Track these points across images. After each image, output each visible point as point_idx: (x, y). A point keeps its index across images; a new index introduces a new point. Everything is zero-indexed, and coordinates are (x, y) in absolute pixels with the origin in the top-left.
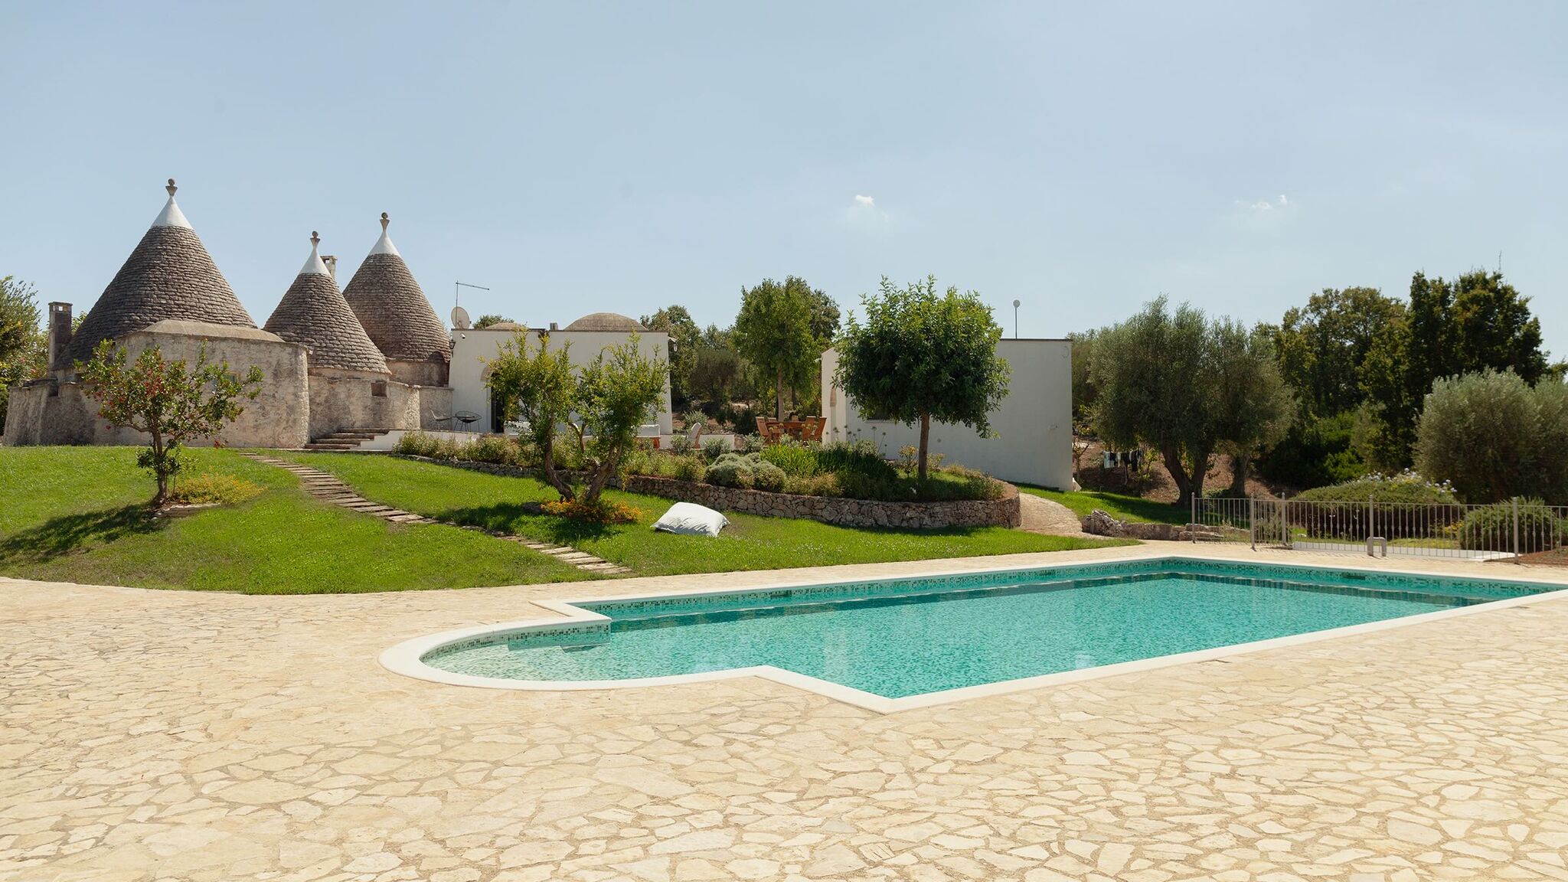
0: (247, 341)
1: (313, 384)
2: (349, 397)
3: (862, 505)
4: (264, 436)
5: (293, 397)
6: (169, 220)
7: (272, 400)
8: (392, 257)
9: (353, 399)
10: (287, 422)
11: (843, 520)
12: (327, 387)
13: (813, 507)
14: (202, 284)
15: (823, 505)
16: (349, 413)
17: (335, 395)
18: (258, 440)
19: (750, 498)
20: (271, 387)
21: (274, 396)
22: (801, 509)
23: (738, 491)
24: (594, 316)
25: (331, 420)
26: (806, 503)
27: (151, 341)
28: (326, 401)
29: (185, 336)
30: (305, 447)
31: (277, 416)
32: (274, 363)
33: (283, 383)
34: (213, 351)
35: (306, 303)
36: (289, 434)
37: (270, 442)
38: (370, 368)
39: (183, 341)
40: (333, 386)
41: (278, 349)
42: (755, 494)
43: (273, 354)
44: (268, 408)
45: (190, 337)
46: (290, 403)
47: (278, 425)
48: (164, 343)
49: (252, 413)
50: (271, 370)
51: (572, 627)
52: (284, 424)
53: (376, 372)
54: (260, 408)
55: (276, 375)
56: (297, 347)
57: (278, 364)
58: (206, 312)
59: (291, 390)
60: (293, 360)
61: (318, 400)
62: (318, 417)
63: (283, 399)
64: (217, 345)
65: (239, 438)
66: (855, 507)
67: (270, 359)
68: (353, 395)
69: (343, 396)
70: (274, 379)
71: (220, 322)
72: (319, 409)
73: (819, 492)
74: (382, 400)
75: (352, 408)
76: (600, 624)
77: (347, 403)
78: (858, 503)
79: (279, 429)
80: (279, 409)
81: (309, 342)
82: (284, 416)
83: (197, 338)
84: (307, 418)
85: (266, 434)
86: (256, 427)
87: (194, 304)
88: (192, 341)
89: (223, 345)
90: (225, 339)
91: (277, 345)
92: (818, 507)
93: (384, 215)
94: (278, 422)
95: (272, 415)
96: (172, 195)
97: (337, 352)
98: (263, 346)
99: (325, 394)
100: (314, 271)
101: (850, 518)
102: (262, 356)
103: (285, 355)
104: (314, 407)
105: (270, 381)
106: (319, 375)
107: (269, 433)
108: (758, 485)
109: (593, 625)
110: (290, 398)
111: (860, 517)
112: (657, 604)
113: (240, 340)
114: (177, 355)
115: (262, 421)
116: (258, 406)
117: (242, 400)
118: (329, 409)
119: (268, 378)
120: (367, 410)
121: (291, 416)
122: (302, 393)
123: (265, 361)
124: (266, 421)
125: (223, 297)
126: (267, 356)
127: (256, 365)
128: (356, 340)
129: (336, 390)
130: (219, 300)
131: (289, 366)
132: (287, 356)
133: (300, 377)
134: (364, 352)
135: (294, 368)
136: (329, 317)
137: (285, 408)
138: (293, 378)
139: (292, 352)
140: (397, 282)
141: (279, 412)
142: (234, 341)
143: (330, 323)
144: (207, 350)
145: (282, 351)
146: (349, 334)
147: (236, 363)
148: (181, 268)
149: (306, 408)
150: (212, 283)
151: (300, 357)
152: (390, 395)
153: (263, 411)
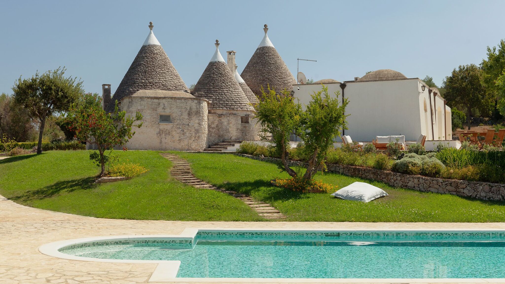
0: (175, 98)
1: (210, 118)
2: (228, 124)
3: (492, 187)
4: (183, 144)
5: (198, 125)
6: (149, 41)
7: (187, 127)
8: (269, 48)
9: (231, 125)
10: (195, 137)
11: (478, 196)
12: (217, 119)
13: (457, 187)
14: (162, 71)
15: (464, 186)
16: (229, 132)
17: (222, 123)
18: (180, 147)
19: (416, 181)
20: (187, 120)
21: (188, 125)
22: (449, 188)
23: (408, 176)
24: (376, 72)
25: (219, 136)
26: (452, 185)
27: (131, 101)
28: (217, 126)
29: (146, 97)
30: (205, 150)
31: (190, 135)
32: (189, 108)
33: (193, 118)
34: (159, 104)
35: (210, 77)
36: (196, 144)
37: (187, 147)
38: (241, 108)
39: (145, 100)
40: (221, 118)
41: (190, 101)
42: (419, 178)
43: (188, 104)
44: (185, 131)
45: (148, 98)
46: (196, 128)
47: (190, 139)
48: (137, 101)
49: (178, 133)
50: (187, 112)
51: (172, 240)
52: (193, 139)
53: (245, 110)
54: (181, 131)
55: (189, 114)
56: (200, 100)
57: (191, 109)
58: (163, 85)
59: (197, 121)
60: (198, 106)
61: (213, 126)
62: (213, 134)
63: (193, 126)
64: (161, 101)
65: (172, 146)
66: (487, 188)
67: (186, 107)
68: (231, 123)
69: (225, 123)
70: (188, 116)
71: (169, 89)
72: (213, 131)
73: (463, 178)
74: (247, 125)
75: (230, 129)
76: (187, 240)
77: (228, 127)
78: (489, 185)
79: (191, 141)
80: (191, 131)
81: (211, 96)
82: (194, 134)
83: (152, 98)
84: (206, 135)
85: (184, 144)
86: (180, 140)
87: (157, 81)
88: (149, 100)
89: (164, 101)
90: (165, 98)
91: (190, 100)
92: (461, 187)
93: (265, 26)
94: (190, 138)
95: (187, 134)
96: (151, 29)
97: (224, 101)
98: (183, 101)
99: (216, 123)
100: (216, 60)
101: (483, 194)
102: (182, 105)
103: (194, 105)
104: (211, 130)
105: (187, 117)
106: (215, 113)
107: (186, 143)
108: (423, 173)
109: (183, 239)
110: (196, 125)
111: (491, 194)
112: (253, 234)
113: (172, 98)
114: (143, 107)
115: (182, 137)
116: (181, 130)
117: (173, 127)
118: (218, 130)
119: (185, 116)
120: (239, 130)
121: (197, 134)
122: (203, 123)
123: (184, 107)
124: (185, 137)
125: (171, 77)
126: (185, 105)
127: (180, 110)
128: (235, 94)
129: (222, 121)
130: (169, 78)
131: (196, 110)
132: (195, 104)
133: (201, 115)
134: (239, 100)
135: (199, 110)
136: (222, 83)
137: (194, 130)
138: (198, 116)
139: (197, 102)
140: (270, 61)
141: (191, 132)
142: (169, 98)
143: (222, 86)
144: (157, 103)
145: (192, 102)
146: (232, 91)
147: (170, 109)
148: (152, 64)
149: (205, 130)
150: (167, 70)
151: (202, 104)
152: (251, 122)
153: (183, 132)
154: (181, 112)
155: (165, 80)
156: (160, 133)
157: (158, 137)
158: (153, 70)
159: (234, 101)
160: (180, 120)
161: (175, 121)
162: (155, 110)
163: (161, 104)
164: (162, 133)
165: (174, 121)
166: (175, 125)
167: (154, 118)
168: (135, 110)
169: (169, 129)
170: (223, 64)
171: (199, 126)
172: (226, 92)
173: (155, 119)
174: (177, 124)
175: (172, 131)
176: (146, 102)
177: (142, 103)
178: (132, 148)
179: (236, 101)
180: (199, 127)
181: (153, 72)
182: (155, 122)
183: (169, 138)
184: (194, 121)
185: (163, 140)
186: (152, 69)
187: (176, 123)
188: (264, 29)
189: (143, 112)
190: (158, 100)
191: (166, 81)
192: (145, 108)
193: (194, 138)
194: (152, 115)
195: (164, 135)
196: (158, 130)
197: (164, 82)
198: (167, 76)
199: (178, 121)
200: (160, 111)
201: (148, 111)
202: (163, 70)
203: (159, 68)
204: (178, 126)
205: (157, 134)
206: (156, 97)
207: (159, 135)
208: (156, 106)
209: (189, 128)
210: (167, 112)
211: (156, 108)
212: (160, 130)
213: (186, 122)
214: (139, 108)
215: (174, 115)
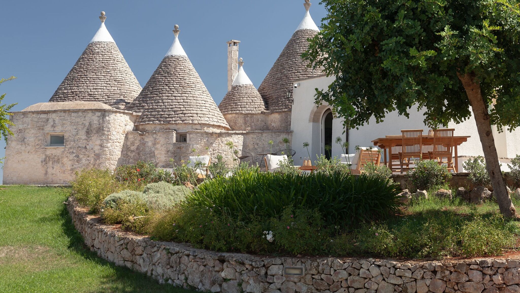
0: (69, 111)
1: (130, 136)
2: (154, 144)
5: (99, 147)
7: (84, 150)
9: (158, 146)
10: (94, 165)
12: (139, 138)
16: (154, 156)
17: (144, 144)
18: (73, 179)
20: (84, 141)
21: (86, 148)
28: (137, 149)
29: (30, 112)
31: (87, 162)
32: (87, 124)
33: (93, 138)
34: (48, 120)
38: (183, 121)
39: (29, 116)
40: (144, 137)
41: (90, 114)
43: (86, 118)
44: (81, 156)
46: (97, 152)
48: (18, 118)
49: (70, 160)
50: (85, 130)
53: (190, 124)
54: (76, 156)
55: (88, 133)
57: (90, 124)
59: (98, 142)
60: (101, 121)
61: (133, 148)
62: (131, 160)
63: (92, 149)
64: (50, 116)
65: (61, 178)
67: (84, 122)
68: (158, 143)
69: (150, 144)
70: (86, 135)
72: (132, 155)
74: (183, 145)
75: (156, 153)
77: (153, 149)
80: (88, 157)
82: (92, 161)
86: (72, 170)
88: (34, 116)
89: (54, 115)
90: (55, 111)
91: (90, 112)
97: (159, 111)
98: (80, 114)
99: (137, 143)
102: (78, 120)
103: (95, 118)
105: (84, 137)
110: (97, 148)
113: (65, 111)
114: (25, 125)
116: (74, 155)
117: (63, 152)
118: (139, 154)
119: (82, 135)
120: (169, 153)
121: (98, 161)
122: (109, 145)
123: (81, 123)
124: (79, 165)
125: (108, 83)
126: (82, 120)
127: (75, 127)
128: (179, 101)
129: (145, 140)
130: (103, 85)
131: (98, 126)
132: (97, 118)
133: (106, 132)
134: (182, 109)
135: (103, 127)
136: (163, 86)
137: (93, 155)
138: (100, 134)
139: (101, 115)
140: (298, 50)
141: (89, 159)
142: (61, 112)
143: (162, 91)
144: (44, 120)
145: (93, 115)
146: (175, 96)
147: (62, 127)
148: (86, 68)
149: (112, 155)
150: (103, 74)
151: (107, 118)
152: (190, 140)
153: (77, 159)
154: (76, 130)
155: (95, 87)
156: (45, 161)
157: (43, 166)
158: (85, 75)
159: (175, 111)
160: (74, 141)
161: (68, 143)
162: (41, 128)
163: (51, 121)
164: (49, 160)
165: (66, 144)
166: (67, 149)
167: (39, 140)
168: (15, 130)
169: (58, 155)
170: (178, 59)
171: (101, 149)
172: (166, 98)
173: (40, 142)
174: (71, 148)
175: (62, 158)
176: (30, 119)
177: (24, 121)
178: (8, 182)
179: (177, 111)
180: (101, 151)
181: (82, 78)
182: (41, 146)
183: (57, 167)
184: (95, 142)
185: (50, 171)
186: (83, 74)
187: (69, 146)
188: (305, 5)
189: (26, 132)
190: (46, 115)
191: (96, 89)
192: (29, 127)
193: (92, 166)
194: (37, 135)
195: (51, 163)
196: (44, 157)
197: (92, 90)
198: (100, 83)
199: (72, 143)
200: (48, 129)
201: (33, 131)
202: (98, 74)
203: (93, 73)
204: (71, 150)
205: (42, 162)
206: (43, 111)
207: (44, 163)
208: (42, 123)
209: (86, 152)
210: (58, 131)
211: (43, 126)
212: (46, 157)
213: (82, 143)
214: (21, 127)
215: (66, 136)
